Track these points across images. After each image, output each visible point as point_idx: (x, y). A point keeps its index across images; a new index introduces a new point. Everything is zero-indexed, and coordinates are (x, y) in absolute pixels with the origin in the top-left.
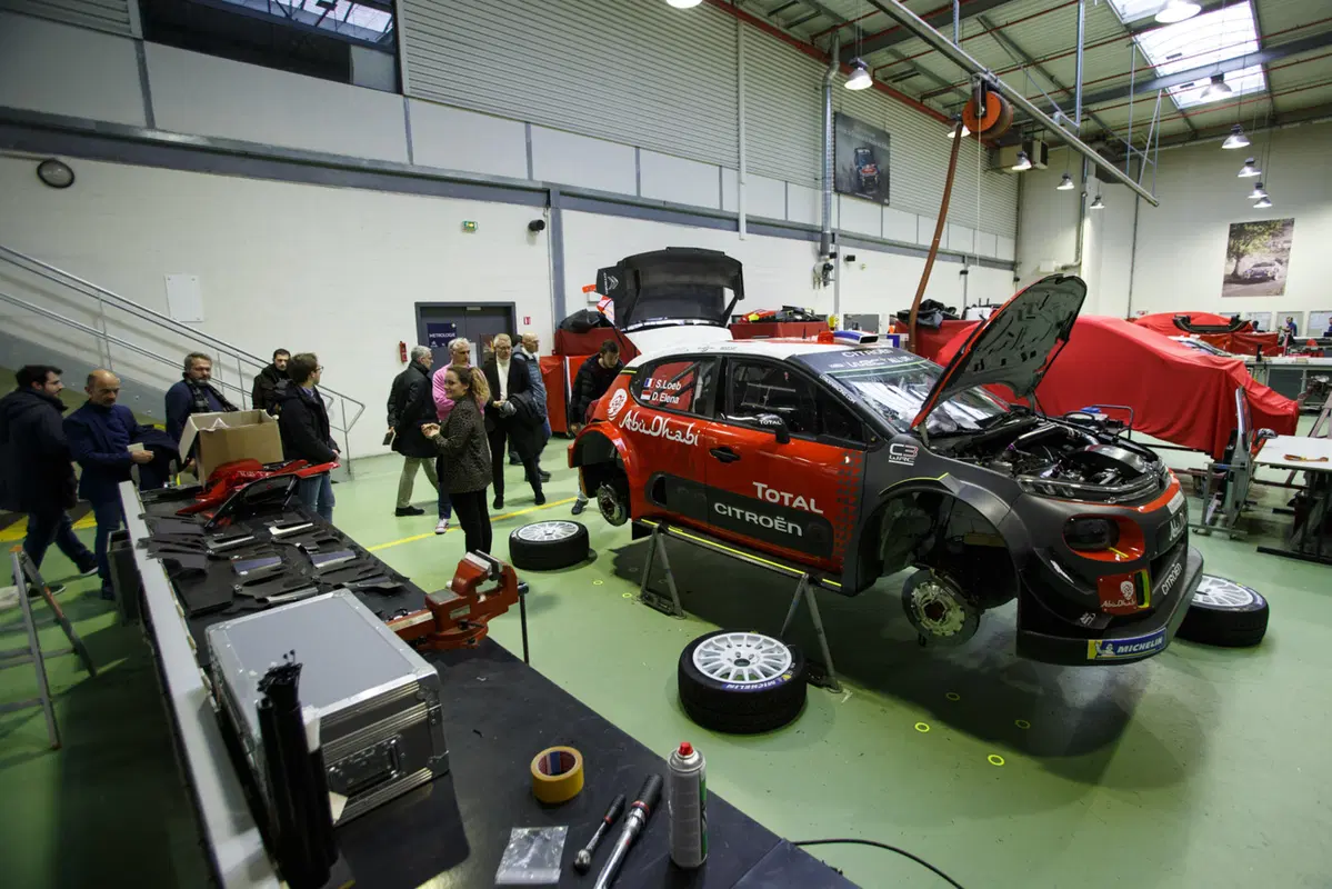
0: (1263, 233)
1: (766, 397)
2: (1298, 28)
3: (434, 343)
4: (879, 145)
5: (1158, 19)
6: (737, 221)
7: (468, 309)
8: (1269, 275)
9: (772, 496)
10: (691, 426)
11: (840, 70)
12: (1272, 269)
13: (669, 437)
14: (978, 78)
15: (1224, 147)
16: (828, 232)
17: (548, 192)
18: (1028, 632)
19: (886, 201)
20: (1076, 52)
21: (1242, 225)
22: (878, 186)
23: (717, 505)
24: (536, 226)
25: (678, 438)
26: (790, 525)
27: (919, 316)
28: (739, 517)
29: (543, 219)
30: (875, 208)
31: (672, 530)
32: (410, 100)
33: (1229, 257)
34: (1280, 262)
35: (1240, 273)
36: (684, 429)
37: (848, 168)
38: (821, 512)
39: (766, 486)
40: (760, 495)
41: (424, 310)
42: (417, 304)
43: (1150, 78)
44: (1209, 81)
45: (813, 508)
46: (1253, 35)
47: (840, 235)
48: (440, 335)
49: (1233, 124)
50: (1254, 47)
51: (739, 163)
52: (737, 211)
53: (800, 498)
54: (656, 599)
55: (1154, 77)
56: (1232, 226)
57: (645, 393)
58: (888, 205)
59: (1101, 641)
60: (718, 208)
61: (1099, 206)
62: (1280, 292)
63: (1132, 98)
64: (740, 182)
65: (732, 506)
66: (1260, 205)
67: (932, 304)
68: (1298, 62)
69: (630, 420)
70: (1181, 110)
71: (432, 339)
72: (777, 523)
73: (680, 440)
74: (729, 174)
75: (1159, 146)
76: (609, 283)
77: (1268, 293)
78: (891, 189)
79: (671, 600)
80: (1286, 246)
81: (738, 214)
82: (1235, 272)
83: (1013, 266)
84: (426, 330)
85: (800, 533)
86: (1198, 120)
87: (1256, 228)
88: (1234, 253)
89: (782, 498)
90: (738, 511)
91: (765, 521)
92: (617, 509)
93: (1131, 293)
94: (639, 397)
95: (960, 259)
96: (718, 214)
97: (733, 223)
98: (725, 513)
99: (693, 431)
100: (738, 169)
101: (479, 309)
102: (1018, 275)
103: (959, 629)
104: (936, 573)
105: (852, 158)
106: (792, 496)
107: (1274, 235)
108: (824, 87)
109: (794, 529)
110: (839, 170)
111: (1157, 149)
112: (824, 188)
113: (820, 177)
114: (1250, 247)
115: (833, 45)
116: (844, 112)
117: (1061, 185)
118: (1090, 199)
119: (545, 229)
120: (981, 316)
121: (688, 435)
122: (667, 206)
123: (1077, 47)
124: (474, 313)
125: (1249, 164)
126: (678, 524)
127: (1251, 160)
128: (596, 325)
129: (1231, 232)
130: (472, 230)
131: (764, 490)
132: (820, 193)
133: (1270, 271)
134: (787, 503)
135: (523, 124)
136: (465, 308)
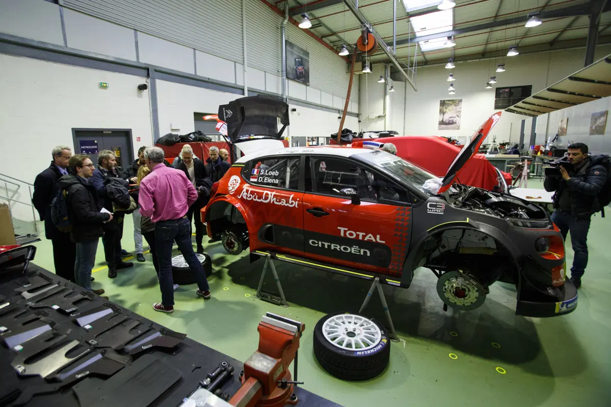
0: (452, 105)
1: (339, 179)
2: (467, 22)
3: (84, 151)
4: (304, 57)
5: (439, 8)
6: (243, 90)
7: (104, 132)
8: (454, 121)
9: (351, 234)
10: (292, 196)
11: (289, 20)
12: (456, 119)
13: (276, 203)
14: (365, 26)
15: (446, 67)
16: (285, 97)
17: (148, 69)
18: (523, 301)
19: (308, 84)
20: (393, 21)
21: (444, 101)
22: (304, 77)
23: (310, 242)
24: (142, 87)
25: (283, 203)
26: (362, 251)
27: (342, 136)
28: (326, 247)
29: (145, 83)
30: (304, 86)
31: (279, 256)
32: (63, 8)
33: (440, 114)
34: (458, 116)
35: (444, 120)
36: (287, 199)
37: (292, 67)
38: (384, 242)
39: (347, 229)
40: (342, 234)
41: (78, 133)
42: (73, 129)
43: (413, 37)
44: (446, 38)
45: (378, 240)
46: (451, 23)
47: (289, 99)
48: (87, 147)
49: (449, 58)
50: (451, 28)
51: (243, 61)
52: (243, 85)
53: (370, 235)
54: (269, 297)
55: (414, 37)
56: (441, 101)
57: (253, 178)
58: (308, 85)
59: (561, 303)
60: (234, 83)
61: (393, 90)
62: (458, 128)
63: (409, 44)
64: (244, 71)
65: (322, 241)
66: (451, 93)
67: (348, 131)
68: (465, 36)
69: (245, 194)
70: (423, 52)
71: (82, 150)
72: (353, 250)
73: (284, 204)
74: (239, 66)
75: (417, 66)
76: (227, 114)
77: (454, 129)
78: (310, 78)
79: (280, 296)
80: (460, 110)
81: (243, 87)
82: (443, 120)
83: (358, 115)
84: (79, 145)
85: (369, 254)
86: (428, 57)
87: (449, 102)
88: (442, 112)
89: (358, 236)
90: (326, 244)
91: (347, 249)
92: (236, 244)
93: (404, 128)
94: (249, 180)
95: (338, 111)
96: (234, 86)
97: (242, 91)
98: (317, 245)
99: (293, 199)
100: (243, 64)
101: (110, 132)
102: (360, 120)
103: (474, 302)
104: (464, 273)
105: (293, 63)
106: (364, 234)
107: (456, 106)
108: (282, 27)
109: (365, 252)
110: (288, 68)
111: (416, 67)
112: (282, 76)
113: (280, 71)
114: (447, 110)
115: (285, 8)
116: (289, 41)
117: (379, 80)
118: (388, 87)
119: (147, 89)
120: (370, 137)
121: (290, 202)
122: (209, 81)
123: (393, 19)
124: (108, 135)
125: (451, 75)
126: (281, 253)
127: (451, 74)
128: (178, 142)
129: (441, 104)
130: (106, 87)
131: (345, 232)
132: (280, 78)
133: (455, 120)
134: (361, 238)
135: (133, 31)
136: (102, 132)
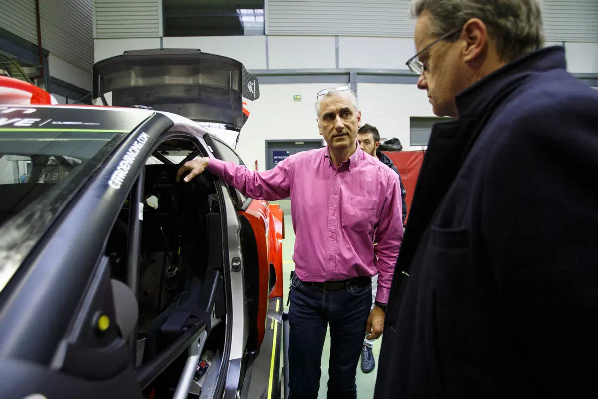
17: (349, 74)
32: (269, 37)
41: (270, 144)
42: (266, 141)
48: (280, 157)
71: (275, 160)
84: (272, 155)
101: (303, 143)
124: (299, 146)
130: (299, 99)
135: (334, 38)
136: (295, 142)
